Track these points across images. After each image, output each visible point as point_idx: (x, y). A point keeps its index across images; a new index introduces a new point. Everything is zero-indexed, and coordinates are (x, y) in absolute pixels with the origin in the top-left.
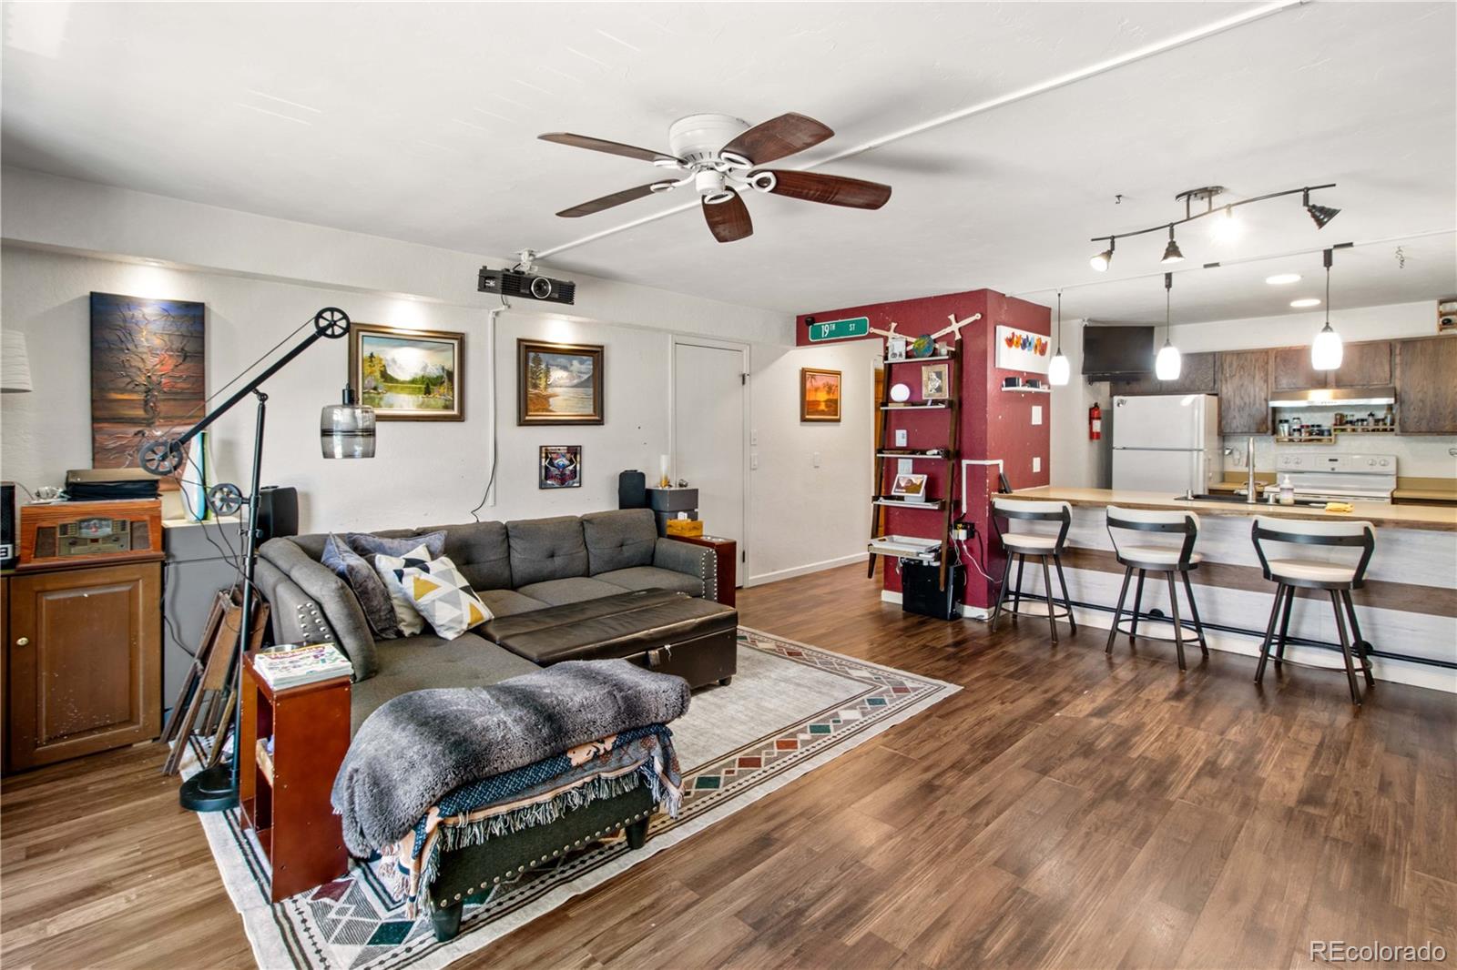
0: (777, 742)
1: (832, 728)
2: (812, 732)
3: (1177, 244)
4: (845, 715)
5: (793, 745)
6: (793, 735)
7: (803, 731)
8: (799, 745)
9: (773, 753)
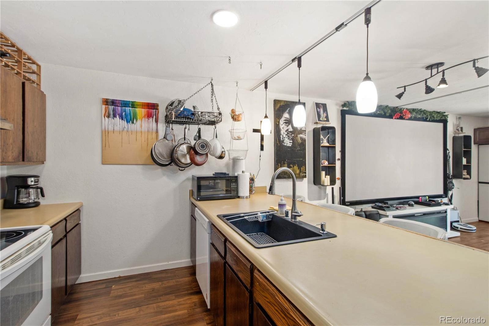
3: (446, 79)
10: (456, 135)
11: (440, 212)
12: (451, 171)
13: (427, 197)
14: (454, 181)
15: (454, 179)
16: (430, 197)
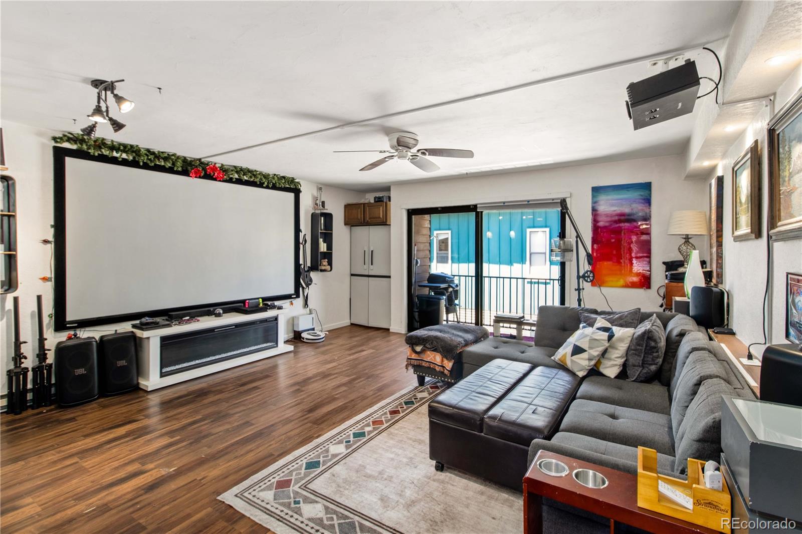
0: (383, 424)
1: (352, 436)
2: (364, 432)
4: (341, 449)
5: (374, 423)
6: (374, 429)
7: (369, 432)
8: (371, 423)
9: (384, 418)
10: (316, 212)
11: (266, 320)
12: (306, 260)
13: (261, 300)
14: (313, 275)
15: (312, 271)
16: (264, 299)
